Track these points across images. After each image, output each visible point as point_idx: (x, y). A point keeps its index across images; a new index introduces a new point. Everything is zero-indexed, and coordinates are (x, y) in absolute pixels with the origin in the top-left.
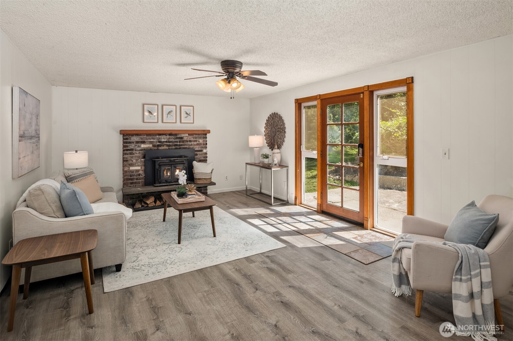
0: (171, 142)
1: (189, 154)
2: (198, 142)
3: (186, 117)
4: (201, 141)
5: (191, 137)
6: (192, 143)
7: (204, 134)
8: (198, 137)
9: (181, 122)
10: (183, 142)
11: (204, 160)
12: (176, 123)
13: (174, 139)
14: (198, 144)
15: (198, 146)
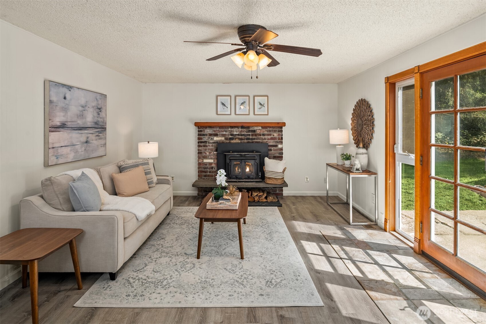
0: (243, 135)
1: (263, 150)
2: (272, 136)
3: (260, 109)
4: (276, 135)
5: (264, 130)
6: (266, 137)
7: (279, 127)
8: (273, 130)
9: (254, 114)
10: (256, 135)
11: (279, 157)
12: (249, 114)
13: (246, 132)
14: (272, 139)
15: (272, 141)
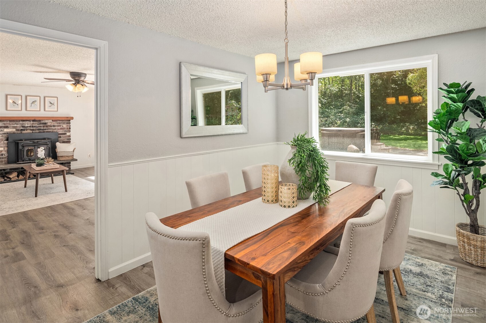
0: (35, 127)
1: (53, 137)
2: (61, 127)
3: (50, 106)
4: (65, 126)
5: (54, 122)
6: (56, 128)
7: (68, 120)
8: (62, 123)
9: (45, 110)
10: (47, 127)
11: (68, 142)
12: (40, 111)
13: (38, 124)
14: (61, 129)
15: (61, 130)
